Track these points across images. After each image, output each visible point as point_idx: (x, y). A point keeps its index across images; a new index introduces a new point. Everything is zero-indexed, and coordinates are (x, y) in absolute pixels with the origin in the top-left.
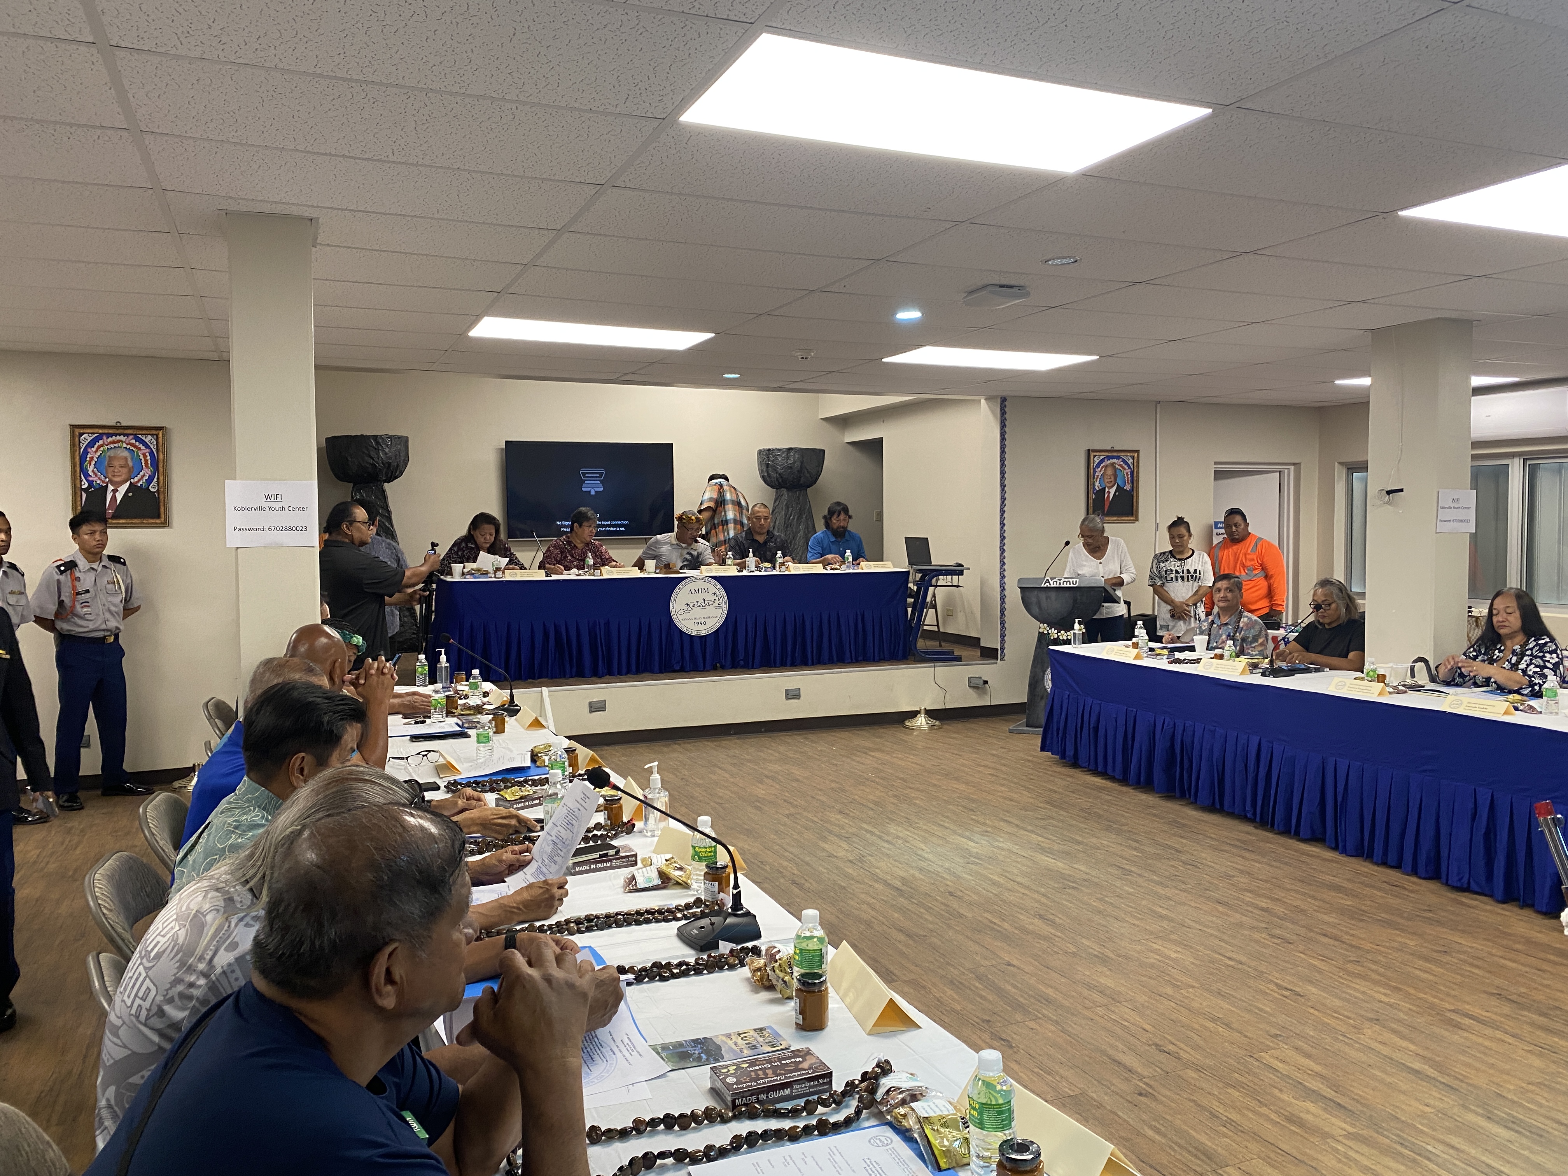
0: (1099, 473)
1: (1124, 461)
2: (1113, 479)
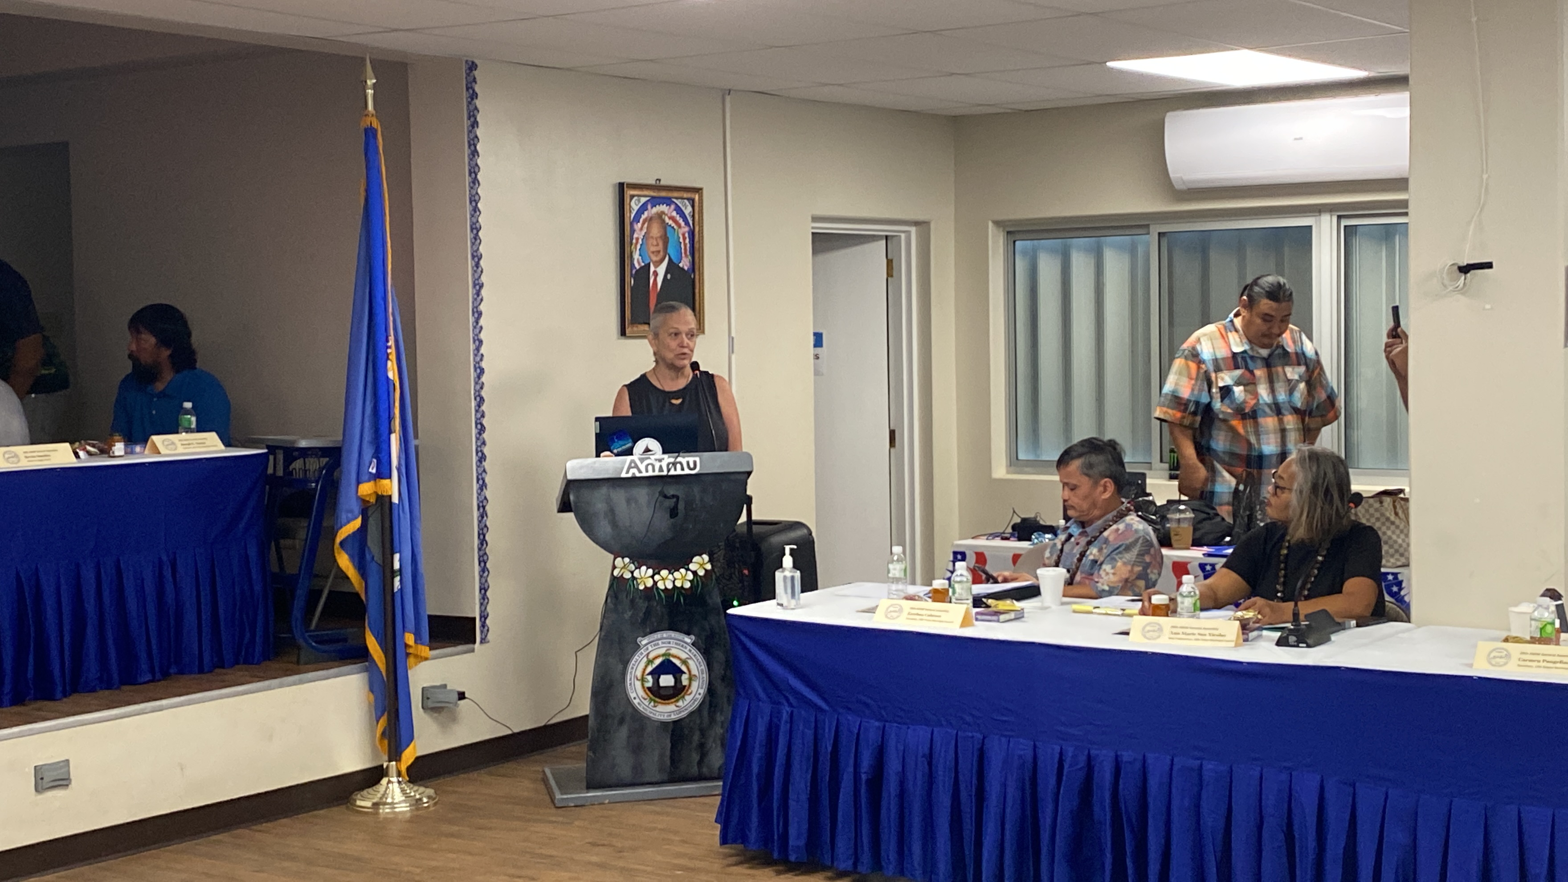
0: (639, 235)
1: (679, 210)
2: (661, 247)
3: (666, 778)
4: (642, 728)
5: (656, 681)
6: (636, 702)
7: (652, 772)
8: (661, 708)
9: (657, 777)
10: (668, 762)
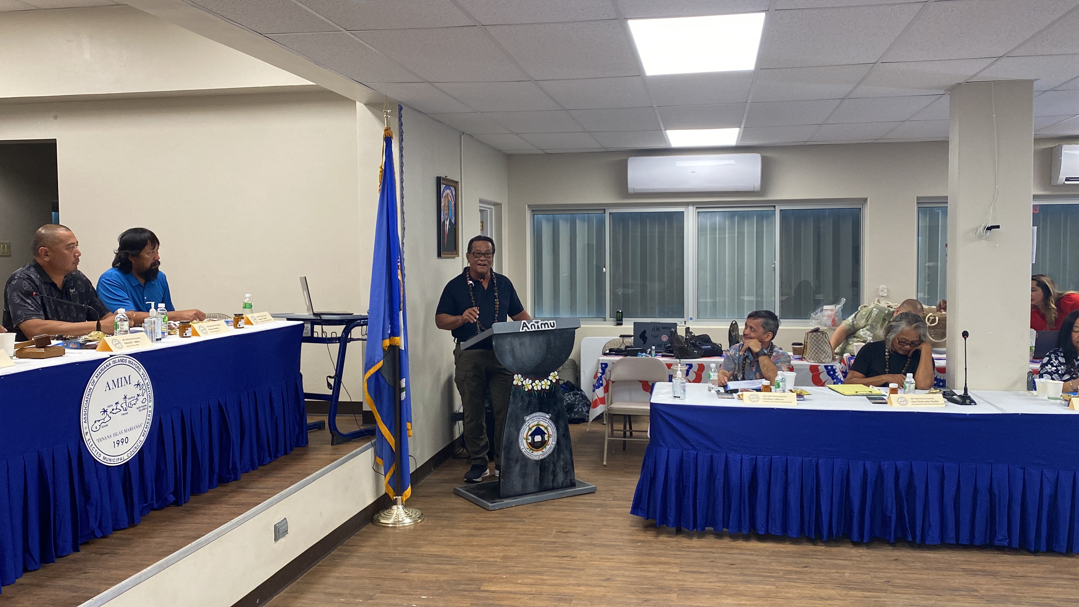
0: (443, 204)
1: (452, 193)
2: (448, 211)
3: (537, 490)
4: (526, 465)
5: (533, 439)
6: (523, 450)
7: (531, 488)
8: (535, 453)
9: (534, 490)
10: (538, 482)
